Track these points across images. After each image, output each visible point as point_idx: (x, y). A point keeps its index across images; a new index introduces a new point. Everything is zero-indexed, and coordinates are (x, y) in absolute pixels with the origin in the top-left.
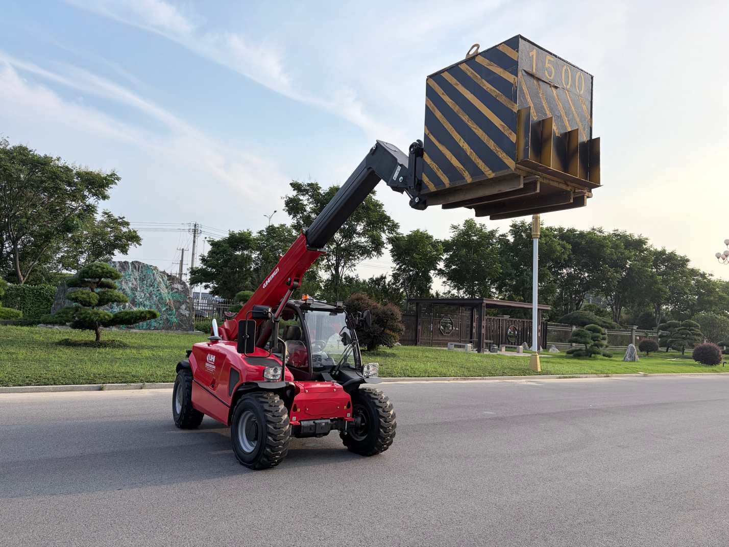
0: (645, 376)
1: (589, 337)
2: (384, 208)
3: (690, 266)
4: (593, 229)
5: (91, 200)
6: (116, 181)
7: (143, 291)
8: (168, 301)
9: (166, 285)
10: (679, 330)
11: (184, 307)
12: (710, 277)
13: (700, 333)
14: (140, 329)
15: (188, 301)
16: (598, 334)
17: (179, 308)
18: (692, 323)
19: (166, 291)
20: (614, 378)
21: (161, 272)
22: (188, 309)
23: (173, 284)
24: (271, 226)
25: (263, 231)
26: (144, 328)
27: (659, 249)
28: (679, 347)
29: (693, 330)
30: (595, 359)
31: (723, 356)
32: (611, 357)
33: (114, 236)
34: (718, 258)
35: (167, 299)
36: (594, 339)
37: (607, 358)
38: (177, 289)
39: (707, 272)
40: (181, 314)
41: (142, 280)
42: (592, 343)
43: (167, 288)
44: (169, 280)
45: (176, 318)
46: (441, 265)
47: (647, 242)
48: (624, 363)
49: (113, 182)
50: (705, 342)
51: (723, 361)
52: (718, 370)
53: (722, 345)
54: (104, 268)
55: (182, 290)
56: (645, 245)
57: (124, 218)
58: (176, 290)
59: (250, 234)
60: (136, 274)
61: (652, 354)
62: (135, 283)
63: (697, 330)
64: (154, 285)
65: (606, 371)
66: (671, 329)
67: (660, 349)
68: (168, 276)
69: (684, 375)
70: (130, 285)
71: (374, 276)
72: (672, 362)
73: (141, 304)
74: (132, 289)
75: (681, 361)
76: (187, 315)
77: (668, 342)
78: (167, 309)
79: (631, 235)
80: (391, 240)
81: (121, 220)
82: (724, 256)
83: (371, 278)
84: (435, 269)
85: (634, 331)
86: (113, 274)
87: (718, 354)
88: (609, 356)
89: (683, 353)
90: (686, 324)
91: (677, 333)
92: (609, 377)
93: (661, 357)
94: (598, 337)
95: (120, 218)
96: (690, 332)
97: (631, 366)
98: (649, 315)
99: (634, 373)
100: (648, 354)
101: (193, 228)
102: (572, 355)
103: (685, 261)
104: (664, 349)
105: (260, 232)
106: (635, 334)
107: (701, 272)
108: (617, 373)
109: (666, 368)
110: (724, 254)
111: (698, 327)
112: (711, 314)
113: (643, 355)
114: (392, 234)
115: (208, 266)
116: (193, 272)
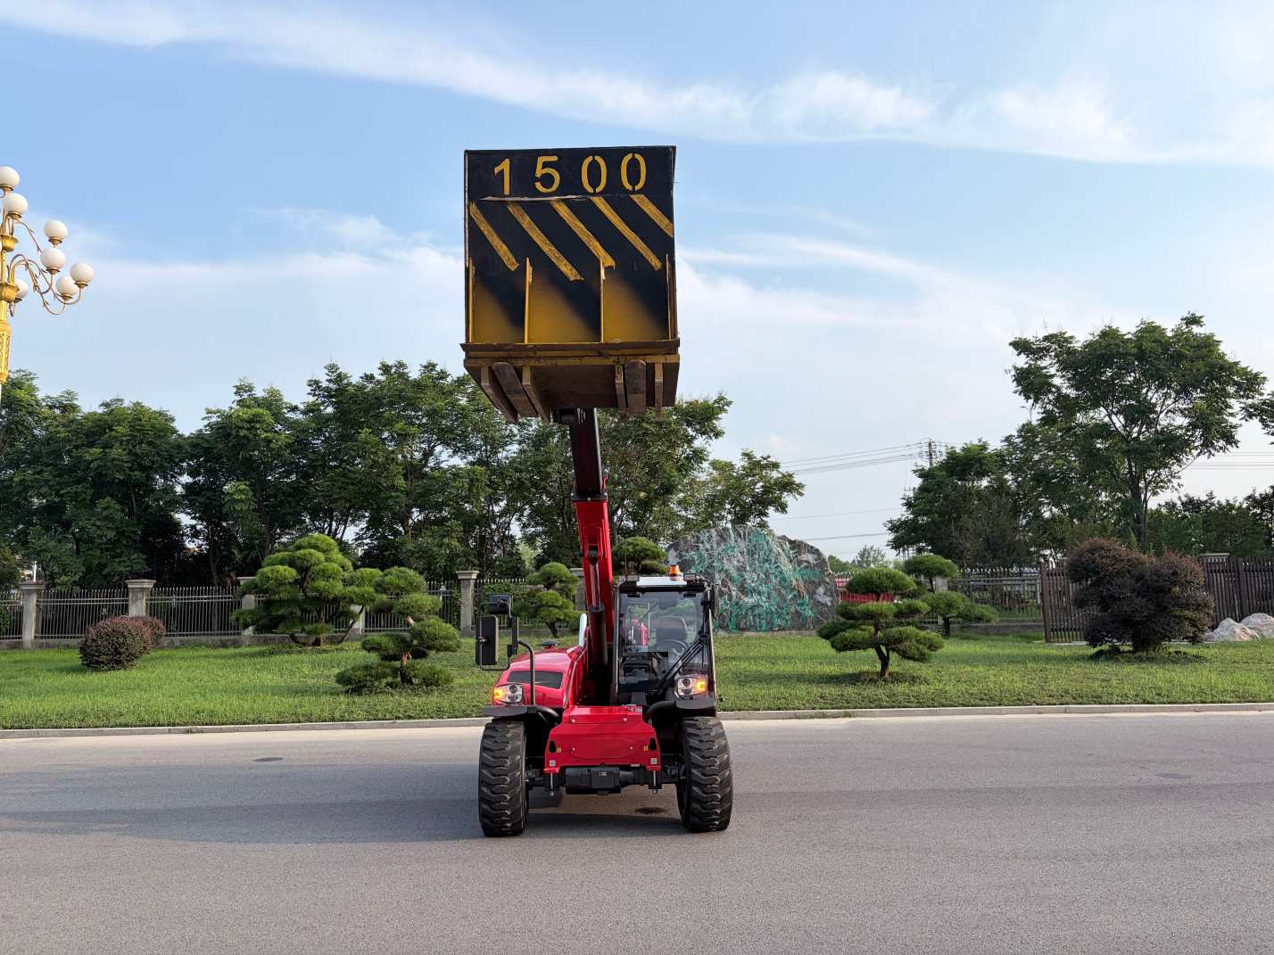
2: (1222, 348)
5: (699, 442)
6: (726, 407)
7: (754, 571)
8: (794, 582)
9: (788, 557)
11: (821, 590)
14: (757, 631)
15: (827, 580)
17: (814, 593)
19: (790, 567)
21: (779, 538)
22: (828, 593)
23: (800, 555)
24: (1027, 424)
25: (1011, 435)
26: (764, 628)
33: (762, 487)
35: (792, 579)
38: (808, 562)
40: (819, 602)
41: (751, 553)
43: (791, 561)
44: (792, 548)
45: (811, 609)
49: (722, 410)
54: (637, 545)
55: (815, 563)
57: (769, 457)
58: (805, 564)
59: (984, 447)
60: (742, 544)
62: (741, 559)
64: (771, 560)
68: (791, 542)
70: (735, 563)
71: (1254, 490)
73: (753, 591)
74: (738, 569)
76: (829, 604)
78: (795, 596)
80: (1252, 411)
81: (765, 462)
83: (1250, 497)
86: (649, 552)
95: (764, 459)
101: (927, 449)
105: (1008, 439)
114: (1253, 397)
115: (916, 514)
116: (895, 527)
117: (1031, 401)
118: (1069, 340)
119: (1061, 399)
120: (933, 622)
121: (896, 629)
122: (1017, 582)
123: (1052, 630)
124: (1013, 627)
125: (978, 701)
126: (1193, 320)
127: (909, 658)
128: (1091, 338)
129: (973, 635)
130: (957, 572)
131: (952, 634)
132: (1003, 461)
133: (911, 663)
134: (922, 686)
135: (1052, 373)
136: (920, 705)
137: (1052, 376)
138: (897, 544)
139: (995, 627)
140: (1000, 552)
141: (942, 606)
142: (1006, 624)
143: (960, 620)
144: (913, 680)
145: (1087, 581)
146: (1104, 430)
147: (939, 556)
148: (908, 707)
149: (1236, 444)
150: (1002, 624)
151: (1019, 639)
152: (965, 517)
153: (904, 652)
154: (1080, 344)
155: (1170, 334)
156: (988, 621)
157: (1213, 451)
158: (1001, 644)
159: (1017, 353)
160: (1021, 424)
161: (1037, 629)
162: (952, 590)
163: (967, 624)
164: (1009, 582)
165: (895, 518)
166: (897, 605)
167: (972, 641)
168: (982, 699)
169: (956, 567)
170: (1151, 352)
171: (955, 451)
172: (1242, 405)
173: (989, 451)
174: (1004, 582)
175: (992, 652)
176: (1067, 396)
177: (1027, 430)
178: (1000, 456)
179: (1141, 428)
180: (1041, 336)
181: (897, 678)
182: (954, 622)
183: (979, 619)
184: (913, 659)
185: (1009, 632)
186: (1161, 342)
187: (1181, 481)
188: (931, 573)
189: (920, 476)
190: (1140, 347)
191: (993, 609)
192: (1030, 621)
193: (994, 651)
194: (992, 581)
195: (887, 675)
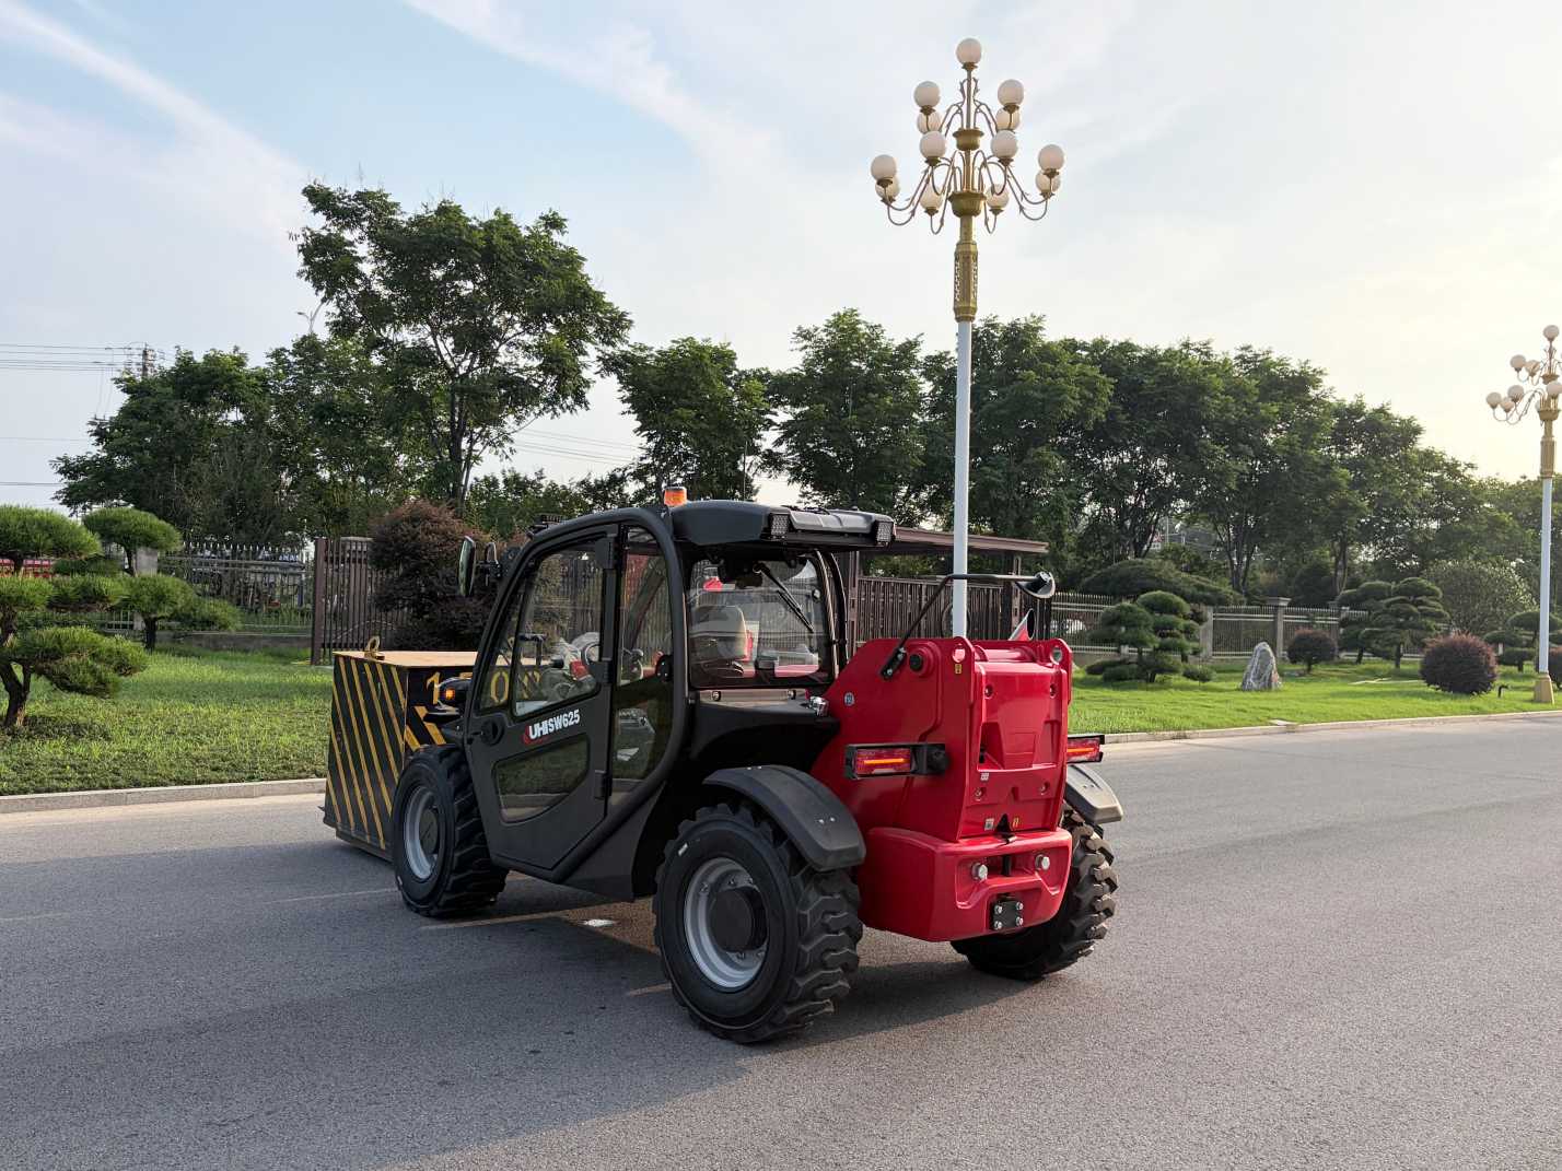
0: (1290, 730)
1: (1146, 626)
2: (586, 269)
3: (1423, 443)
4: (1186, 345)
10: (1388, 605)
12: (1469, 471)
13: (1442, 610)
16: (1172, 618)
18: (1422, 585)
20: (1200, 741)
24: (309, 337)
25: (283, 349)
27: (1349, 400)
28: (1388, 648)
29: (1421, 603)
30: (1164, 686)
31: (1500, 669)
32: (1208, 680)
34: (1494, 407)
36: (1161, 630)
37: (1197, 683)
39: (1463, 459)
42: (1158, 640)
46: (768, 439)
47: (1320, 381)
48: (1241, 694)
50: (1453, 634)
51: (1498, 682)
52: (1486, 708)
53: (1494, 641)
56: (1315, 388)
61: (1319, 669)
63: (1435, 603)
65: (1177, 722)
66: (1370, 603)
67: (1343, 655)
69: (1395, 723)
72: (1367, 690)
75: (1390, 686)
77: (1360, 637)
79: (1281, 363)
80: (610, 365)
82: (1510, 402)
83: (583, 482)
84: (754, 451)
85: (1281, 611)
87: (1487, 663)
88: (1203, 678)
89: (1397, 665)
90: (1406, 588)
91: (1385, 612)
92: (1185, 737)
93: (1342, 677)
94: (1171, 626)
96: (1414, 609)
97: (1255, 703)
98: (1319, 570)
99: (1260, 722)
100: (1309, 670)
101: (140, 359)
102: (1099, 677)
103: (1410, 431)
104: (1352, 656)
105: (277, 354)
106: (1282, 620)
107: (1448, 459)
108: (1210, 726)
109: (1349, 705)
110: (1510, 396)
111: (1437, 595)
112: (1468, 562)
113: (1298, 671)
114: (613, 345)
115: (112, 451)
116: (69, 469)
117: (322, 294)
118: (390, 208)
119: (367, 298)
120: (125, 627)
121: (50, 630)
122: (273, 569)
123: (323, 646)
124: (260, 638)
125: (209, 774)
126: (554, 223)
127: (71, 689)
128: (421, 211)
129: (194, 648)
130: (178, 545)
131: (157, 645)
132: (266, 387)
133: (78, 698)
134: (94, 743)
135: (360, 254)
136: (86, 784)
137: (360, 260)
138: (72, 497)
139: (231, 638)
140: (250, 521)
141: (147, 599)
142: (248, 634)
143: (174, 624)
144: (78, 731)
145: (397, 569)
146: (422, 358)
147: (149, 515)
148: (58, 790)
149: (586, 405)
150: (242, 634)
151: (271, 659)
152: (195, 463)
153: (63, 676)
154: (406, 218)
155: (525, 233)
156: (224, 627)
157: (559, 410)
158: (242, 665)
159: (312, 208)
160: (300, 336)
161: (296, 644)
162: (165, 572)
163: (186, 630)
164: (260, 568)
165: (73, 455)
166: (56, 585)
167: (193, 658)
168: (216, 769)
169: (177, 535)
170: (501, 251)
171: (191, 359)
172: (601, 355)
173: (247, 368)
174: (253, 568)
175: (229, 679)
176: (376, 296)
177: (308, 346)
178: (261, 377)
179: (472, 362)
180: (352, 192)
181: (40, 728)
182: (163, 628)
183: (208, 623)
184: (82, 690)
185: (251, 647)
186: (513, 240)
187: (513, 446)
188: (131, 540)
189: (126, 390)
190: (489, 240)
191: (231, 608)
192: (285, 630)
193: (232, 677)
194: (233, 566)
195: (18, 724)
